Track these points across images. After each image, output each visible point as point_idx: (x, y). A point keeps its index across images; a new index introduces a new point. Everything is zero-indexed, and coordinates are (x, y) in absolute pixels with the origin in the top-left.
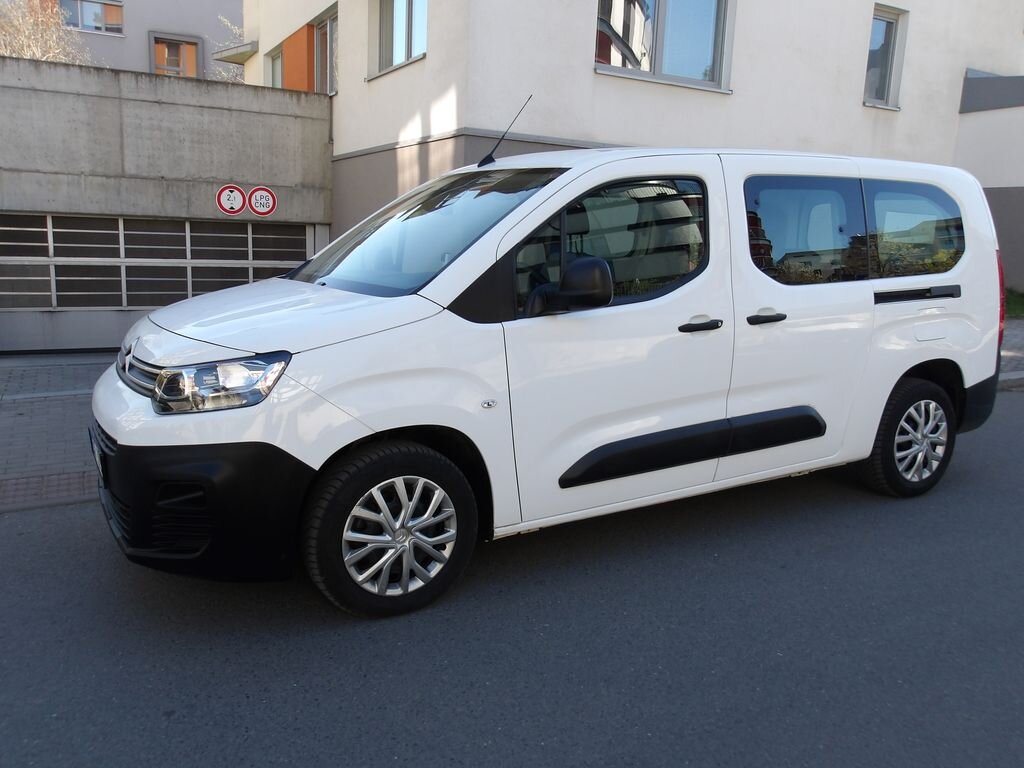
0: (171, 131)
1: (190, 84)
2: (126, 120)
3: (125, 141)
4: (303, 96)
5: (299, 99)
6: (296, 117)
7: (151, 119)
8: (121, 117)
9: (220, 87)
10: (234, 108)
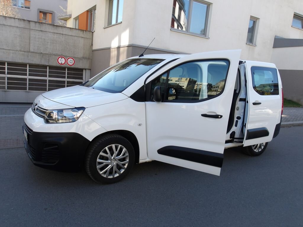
0: (44, 39)
1: (51, 26)
3: (31, 41)
4: (84, 31)
5: (83, 32)
6: (82, 37)
7: (39, 35)
8: (30, 35)
9: (60, 28)
10: (64, 34)
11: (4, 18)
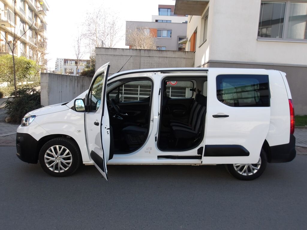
0: (152, 63)
1: (157, 51)
2: (142, 61)
3: (141, 66)
4: (187, 52)
5: (185, 54)
6: (184, 58)
7: (147, 61)
8: (140, 61)
9: (165, 52)
10: (168, 57)
11: (122, 50)
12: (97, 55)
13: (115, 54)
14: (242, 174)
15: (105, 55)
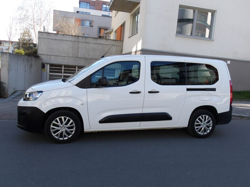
0: (88, 48)
1: (93, 39)
2: (80, 46)
3: (79, 50)
4: (117, 41)
5: (115, 42)
7: (84, 46)
8: (79, 46)
9: (99, 39)
11: (62, 36)
12: (39, 38)
13: (56, 39)
14: (200, 133)
15: (47, 39)
